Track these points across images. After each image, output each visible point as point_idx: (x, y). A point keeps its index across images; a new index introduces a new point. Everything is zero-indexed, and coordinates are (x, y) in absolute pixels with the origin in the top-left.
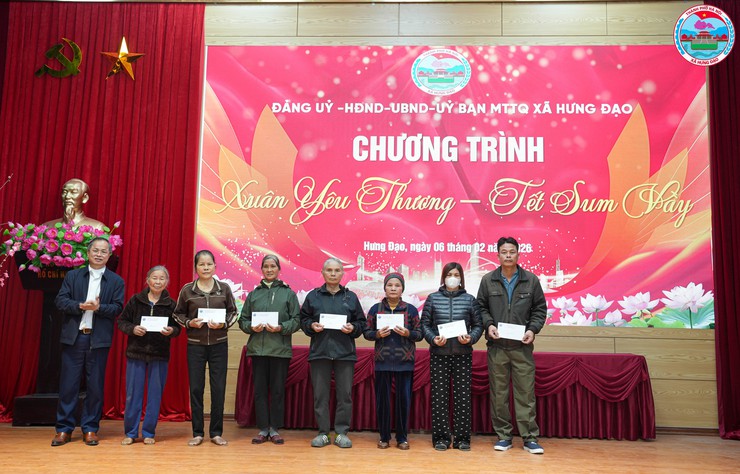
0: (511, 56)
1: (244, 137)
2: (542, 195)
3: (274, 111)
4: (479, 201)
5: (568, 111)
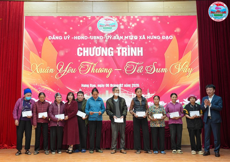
0: (131, 19)
1: (39, 48)
2: (143, 67)
3: (49, 39)
4: (121, 70)
5: (151, 38)
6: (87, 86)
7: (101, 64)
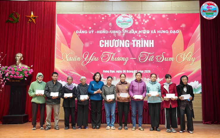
0: (144, 17)
1: (68, 40)
2: (153, 56)
3: (77, 33)
4: (135, 58)
5: (161, 33)
6: (108, 72)
7: (119, 54)
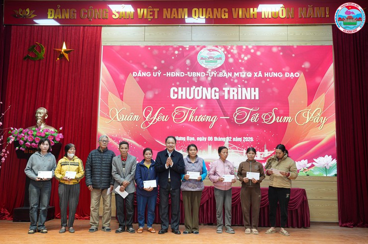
0: (243, 50)
1: (120, 88)
2: (258, 114)
3: (134, 76)
4: (229, 118)
5: (270, 76)
6: (183, 139)
7: (202, 110)
